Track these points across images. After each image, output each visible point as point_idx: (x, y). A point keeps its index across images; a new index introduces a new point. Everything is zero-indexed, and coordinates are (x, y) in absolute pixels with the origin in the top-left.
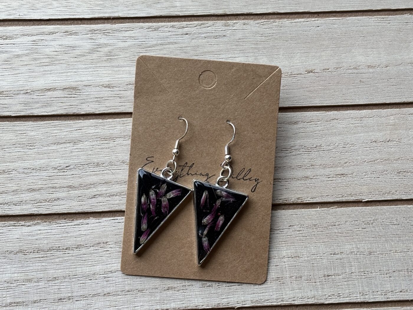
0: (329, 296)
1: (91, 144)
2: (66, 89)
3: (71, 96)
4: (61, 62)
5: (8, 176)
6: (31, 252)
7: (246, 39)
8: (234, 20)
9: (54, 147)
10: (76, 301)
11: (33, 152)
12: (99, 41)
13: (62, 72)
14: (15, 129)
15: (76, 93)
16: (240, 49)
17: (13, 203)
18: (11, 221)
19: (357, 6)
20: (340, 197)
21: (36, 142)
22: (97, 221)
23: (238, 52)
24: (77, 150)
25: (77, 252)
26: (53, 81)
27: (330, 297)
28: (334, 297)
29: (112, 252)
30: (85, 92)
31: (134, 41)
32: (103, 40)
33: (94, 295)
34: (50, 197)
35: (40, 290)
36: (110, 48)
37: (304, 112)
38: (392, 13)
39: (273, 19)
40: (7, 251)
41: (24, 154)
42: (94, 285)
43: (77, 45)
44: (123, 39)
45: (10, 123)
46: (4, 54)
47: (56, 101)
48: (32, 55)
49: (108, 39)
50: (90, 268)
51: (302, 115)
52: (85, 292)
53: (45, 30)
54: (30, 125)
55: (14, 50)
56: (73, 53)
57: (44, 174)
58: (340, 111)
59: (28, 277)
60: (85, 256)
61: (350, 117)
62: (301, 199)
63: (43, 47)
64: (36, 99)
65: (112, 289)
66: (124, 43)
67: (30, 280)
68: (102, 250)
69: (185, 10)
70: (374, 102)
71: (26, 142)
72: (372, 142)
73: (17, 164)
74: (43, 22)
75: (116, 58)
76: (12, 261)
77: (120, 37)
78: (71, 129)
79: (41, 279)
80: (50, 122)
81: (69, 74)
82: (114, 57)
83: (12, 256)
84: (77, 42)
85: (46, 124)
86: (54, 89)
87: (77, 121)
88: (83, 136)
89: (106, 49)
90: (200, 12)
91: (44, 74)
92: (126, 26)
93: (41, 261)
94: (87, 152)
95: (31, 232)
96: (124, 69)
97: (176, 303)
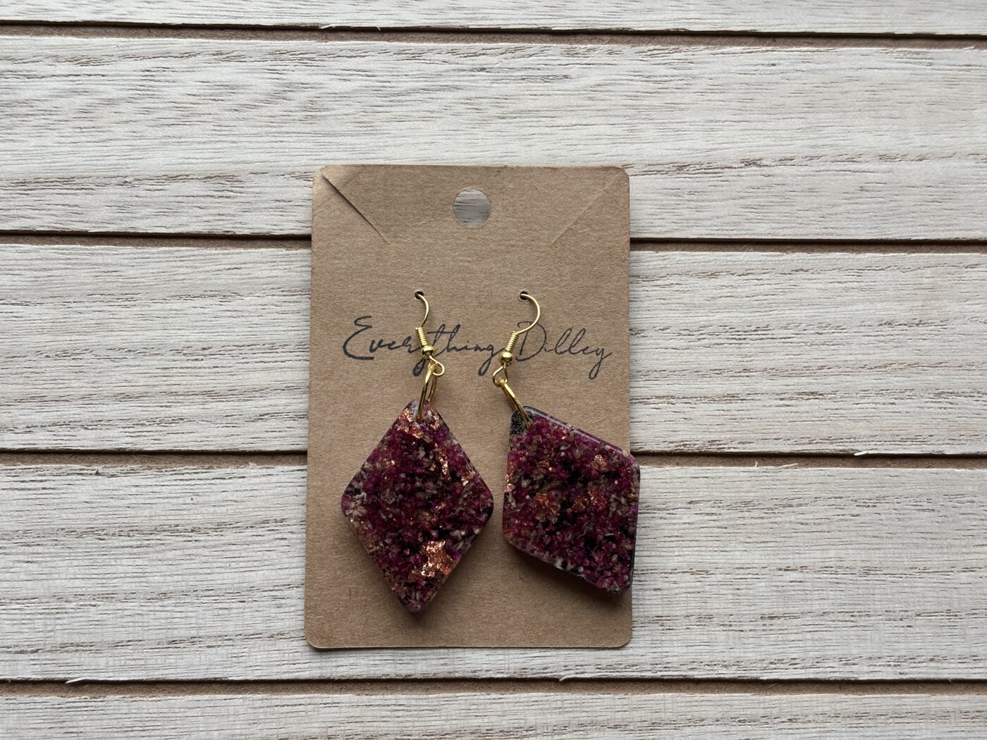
0: (771, 663)
1: (260, 301)
2: (211, 178)
3: (221, 194)
4: (203, 118)
5: (73, 363)
6: (113, 535)
7: (614, 84)
8: (586, 43)
9: (177, 305)
10: (208, 647)
11: (130, 314)
12: (289, 77)
13: (205, 140)
14: (93, 262)
15: (233, 189)
16: (598, 108)
17: (81, 423)
18: (76, 463)
19: (859, 23)
20: (804, 444)
21: (139, 291)
22: (264, 471)
23: (594, 113)
24: (228, 313)
25: (215, 538)
26: (181, 160)
27: (773, 666)
28: (782, 666)
29: (293, 541)
30: (251, 187)
31: (366, 80)
32: (298, 75)
33: (248, 637)
34: (163, 414)
35: (129, 619)
36: (312, 93)
37: (734, 251)
38: (936, 43)
39: (674, 44)
40: (62, 529)
41: (111, 316)
42: (249, 614)
43: (241, 83)
44: (342, 75)
45: (83, 247)
46: (81, 97)
47: (188, 203)
48: (140, 101)
49: (310, 72)
50: (241, 575)
51: (729, 258)
52: (230, 628)
53: (170, 48)
54: (129, 254)
55: (101, 88)
56: (230, 100)
57: (152, 362)
58: (814, 254)
59: (104, 589)
60: (234, 547)
61: (835, 267)
62: (718, 445)
63: (167, 84)
64: (145, 197)
65: (287, 623)
66: (344, 83)
67: (108, 597)
68: (272, 537)
69: (481, 15)
70: (890, 237)
71: (116, 291)
72: (881, 325)
73: (93, 339)
74: (170, 32)
75: (325, 116)
76: (70, 553)
77: (336, 70)
78: (218, 267)
79: (133, 596)
80: (171, 248)
81: (219, 145)
82: (318, 113)
83: (71, 540)
84: (240, 77)
85: (165, 252)
86: (184, 178)
87: (232, 251)
88: (242, 284)
89: (302, 96)
90: (514, 22)
91: (165, 144)
92: (349, 47)
93: (135, 554)
94: (250, 319)
95: (116, 490)
96: (341, 140)
97: (429, 662)
